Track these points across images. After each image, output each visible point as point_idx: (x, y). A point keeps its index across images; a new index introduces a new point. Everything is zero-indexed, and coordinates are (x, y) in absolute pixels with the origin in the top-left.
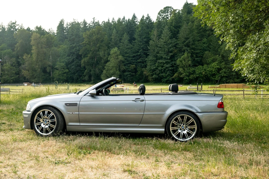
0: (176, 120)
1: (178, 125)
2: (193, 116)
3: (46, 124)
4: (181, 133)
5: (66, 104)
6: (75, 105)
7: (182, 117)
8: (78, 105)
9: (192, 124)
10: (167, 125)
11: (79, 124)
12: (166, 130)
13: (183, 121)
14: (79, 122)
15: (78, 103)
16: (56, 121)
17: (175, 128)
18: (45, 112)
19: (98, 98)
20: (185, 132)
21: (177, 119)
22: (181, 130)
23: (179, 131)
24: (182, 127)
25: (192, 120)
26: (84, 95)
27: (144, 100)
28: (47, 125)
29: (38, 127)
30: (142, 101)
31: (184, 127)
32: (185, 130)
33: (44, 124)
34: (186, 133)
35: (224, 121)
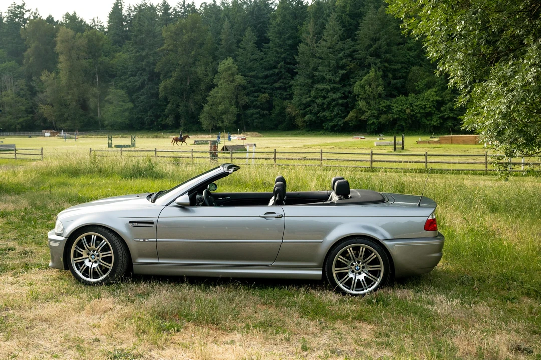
0: (344, 254)
2: (377, 248)
3: (93, 261)
5: (132, 223)
6: (149, 224)
7: (356, 249)
8: (155, 225)
9: (375, 262)
11: (157, 261)
12: (325, 274)
14: (158, 256)
15: (155, 220)
16: (112, 255)
18: (91, 237)
21: (346, 252)
22: (354, 274)
24: (356, 268)
25: (375, 254)
26: (167, 206)
27: (282, 216)
28: (96, 262)
29: (79, 267)
31: (358, 268)
32: (362, 273)
33: (90, 261)
35: (436, 255)
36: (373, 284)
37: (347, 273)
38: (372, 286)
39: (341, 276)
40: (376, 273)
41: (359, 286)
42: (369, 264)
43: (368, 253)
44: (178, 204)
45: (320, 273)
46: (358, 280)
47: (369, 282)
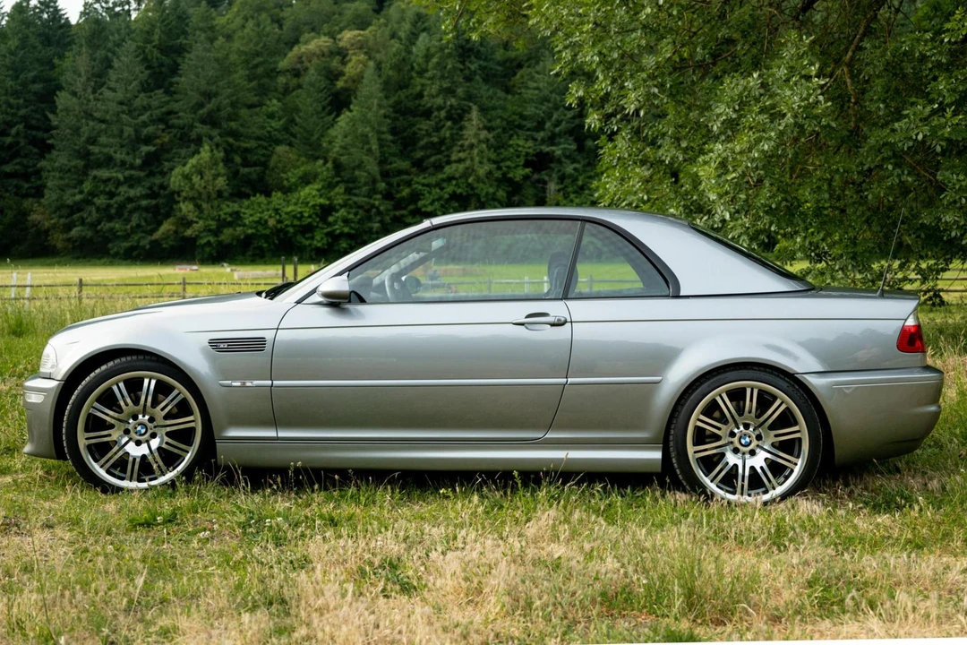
0: (712, 409)
1: (723, 431)
2: (785, 385)
4: (740, 471)
5: (214, 343)
6: (256, 344)
7: (737, 396)
8: (268, 347)
9: (786, 419)
10: (670, 438)
13: (740, 411)
15: (269, 335)
17: (710, 449)
19: (360, 315)
20: (759, 461)
22: (740, 455)
23: (731, 459)
24: (743, 441)
27: (566, 322)
30: (559, 324)
31: (748, 440)
32: (758, 450)
34: (762, 468)
36: (787, 473)
37: (723, 455)
38: (787, 478)
39: (709, 464)
40: (790, 447)
41: (756, 482)
42: (772, 427)
43: (765, 401)
44: (326, 295)
45: (657, 455)
46: (752, 468)
47: (777, 470)
